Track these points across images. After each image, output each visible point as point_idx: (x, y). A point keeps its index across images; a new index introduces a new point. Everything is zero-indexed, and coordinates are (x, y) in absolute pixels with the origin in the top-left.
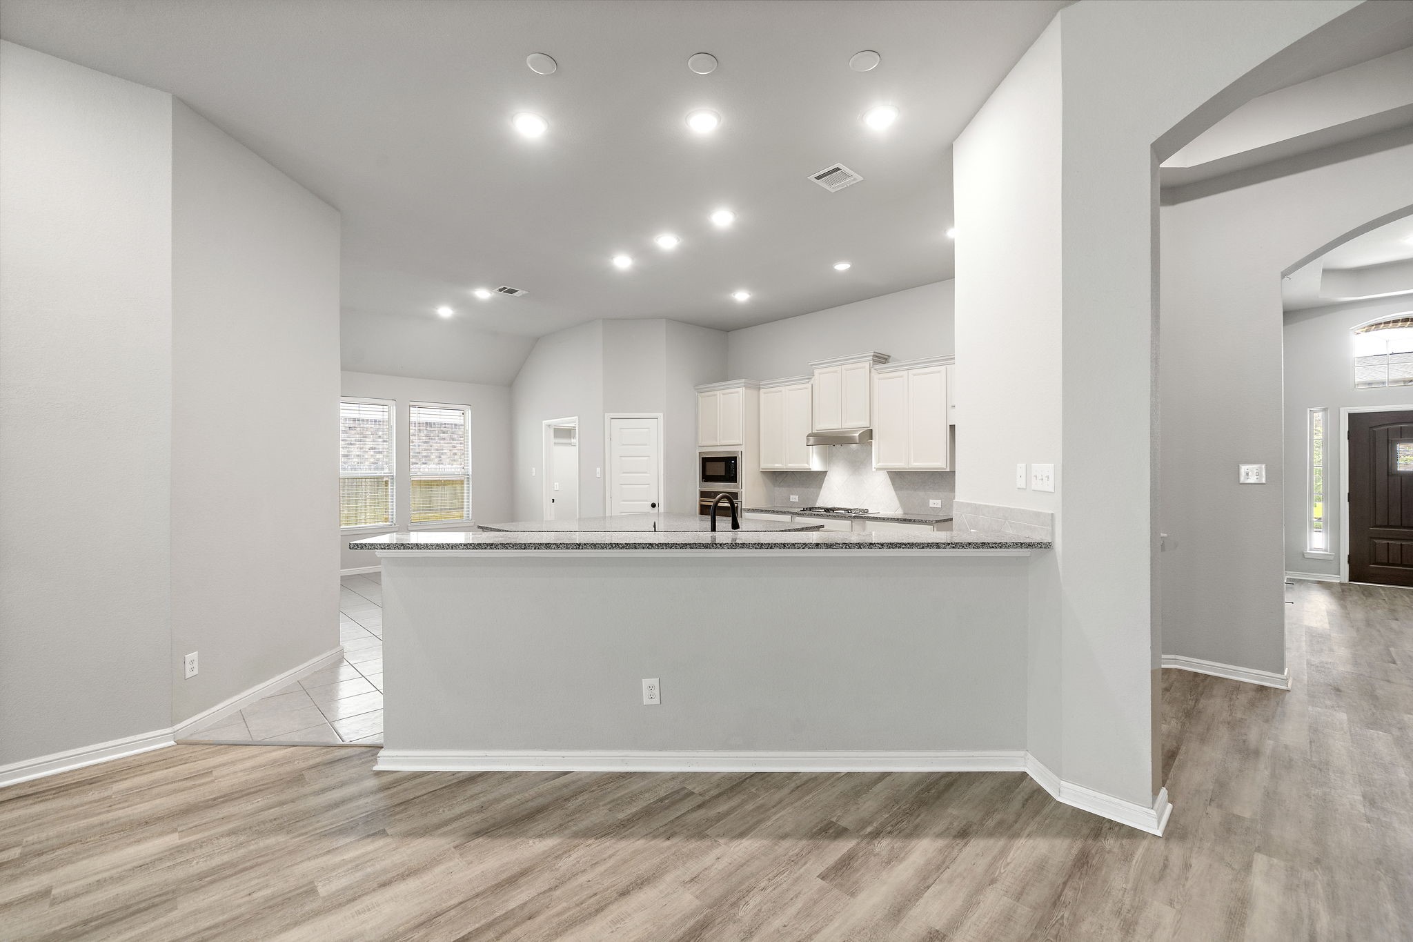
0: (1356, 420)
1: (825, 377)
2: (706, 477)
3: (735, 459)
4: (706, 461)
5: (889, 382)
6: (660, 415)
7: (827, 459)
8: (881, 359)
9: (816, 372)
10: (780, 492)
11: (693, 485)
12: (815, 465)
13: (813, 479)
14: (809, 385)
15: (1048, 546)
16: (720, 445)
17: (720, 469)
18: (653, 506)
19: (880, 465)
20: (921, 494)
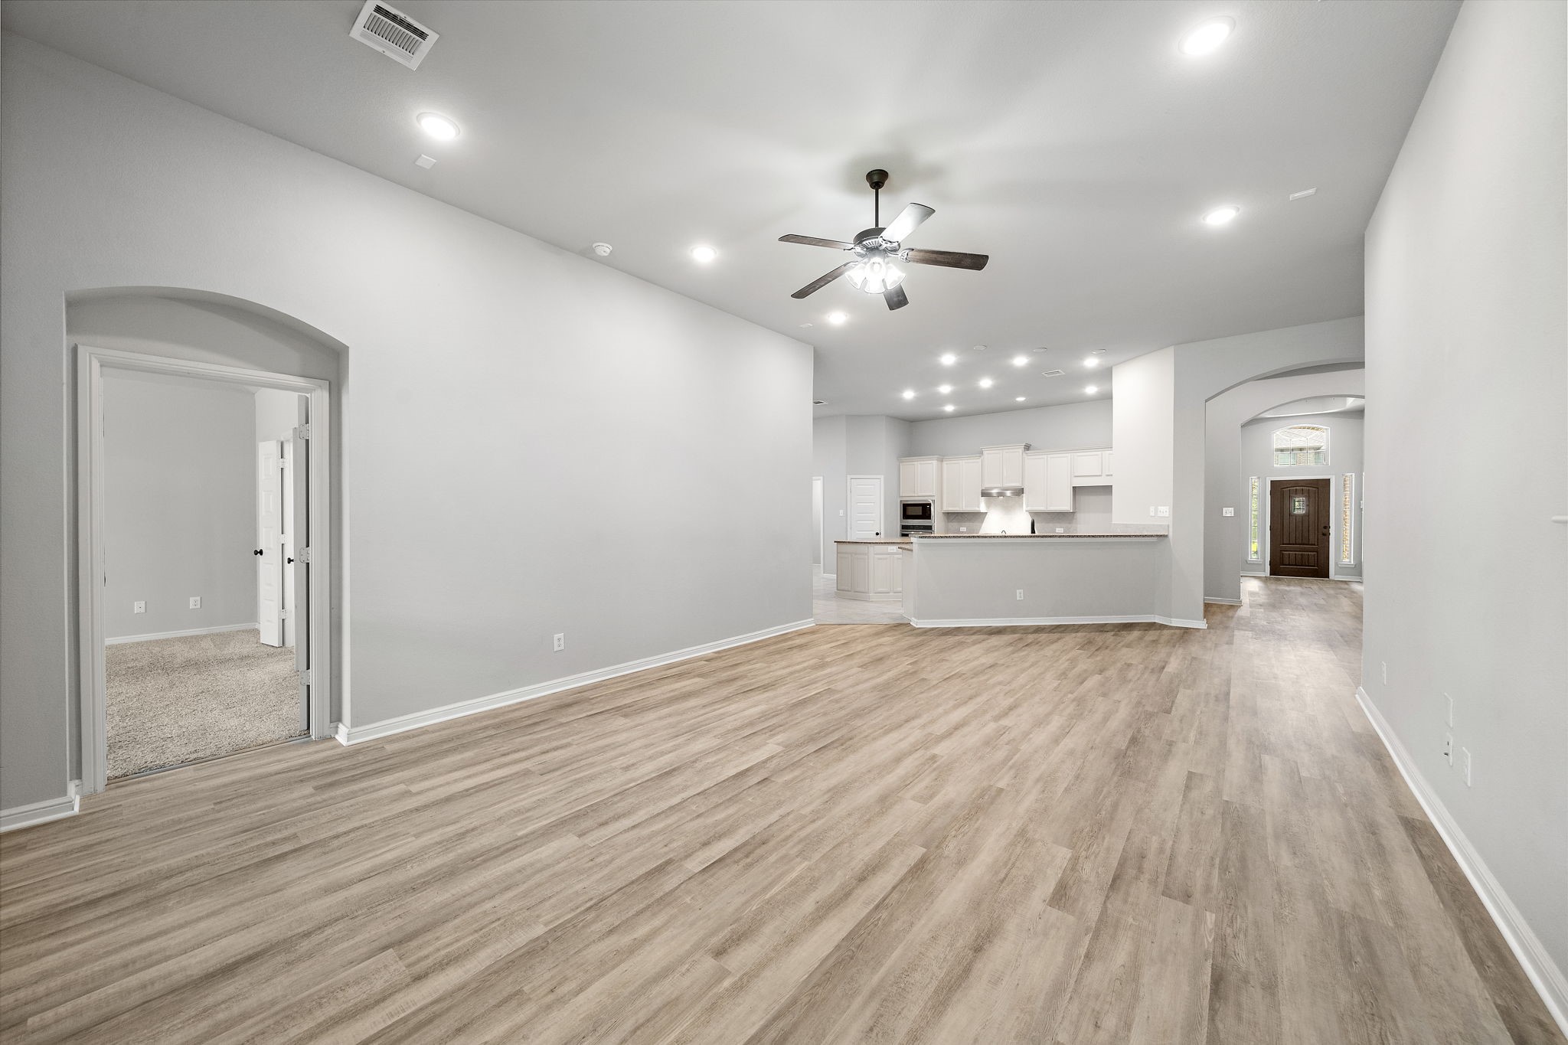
0: (1274, 484)
1: (991, 456)
2: (906, 516)
3: (930, 505)
4: (906, 507)
5: (1035, 463)
6: (882, 477)
7: (988, 506)
8: (1027, 447)
9: (985, 453)
10: (954, 525)
11: (897, 520)
12: (983, 509)
13: (977, 516)
14: (980, 460)
15: (1166, 536)
16: (917, 496)
17: (919, 511)
18: (877, 534)
19: (1029, 508)
20: (1051, 525)
